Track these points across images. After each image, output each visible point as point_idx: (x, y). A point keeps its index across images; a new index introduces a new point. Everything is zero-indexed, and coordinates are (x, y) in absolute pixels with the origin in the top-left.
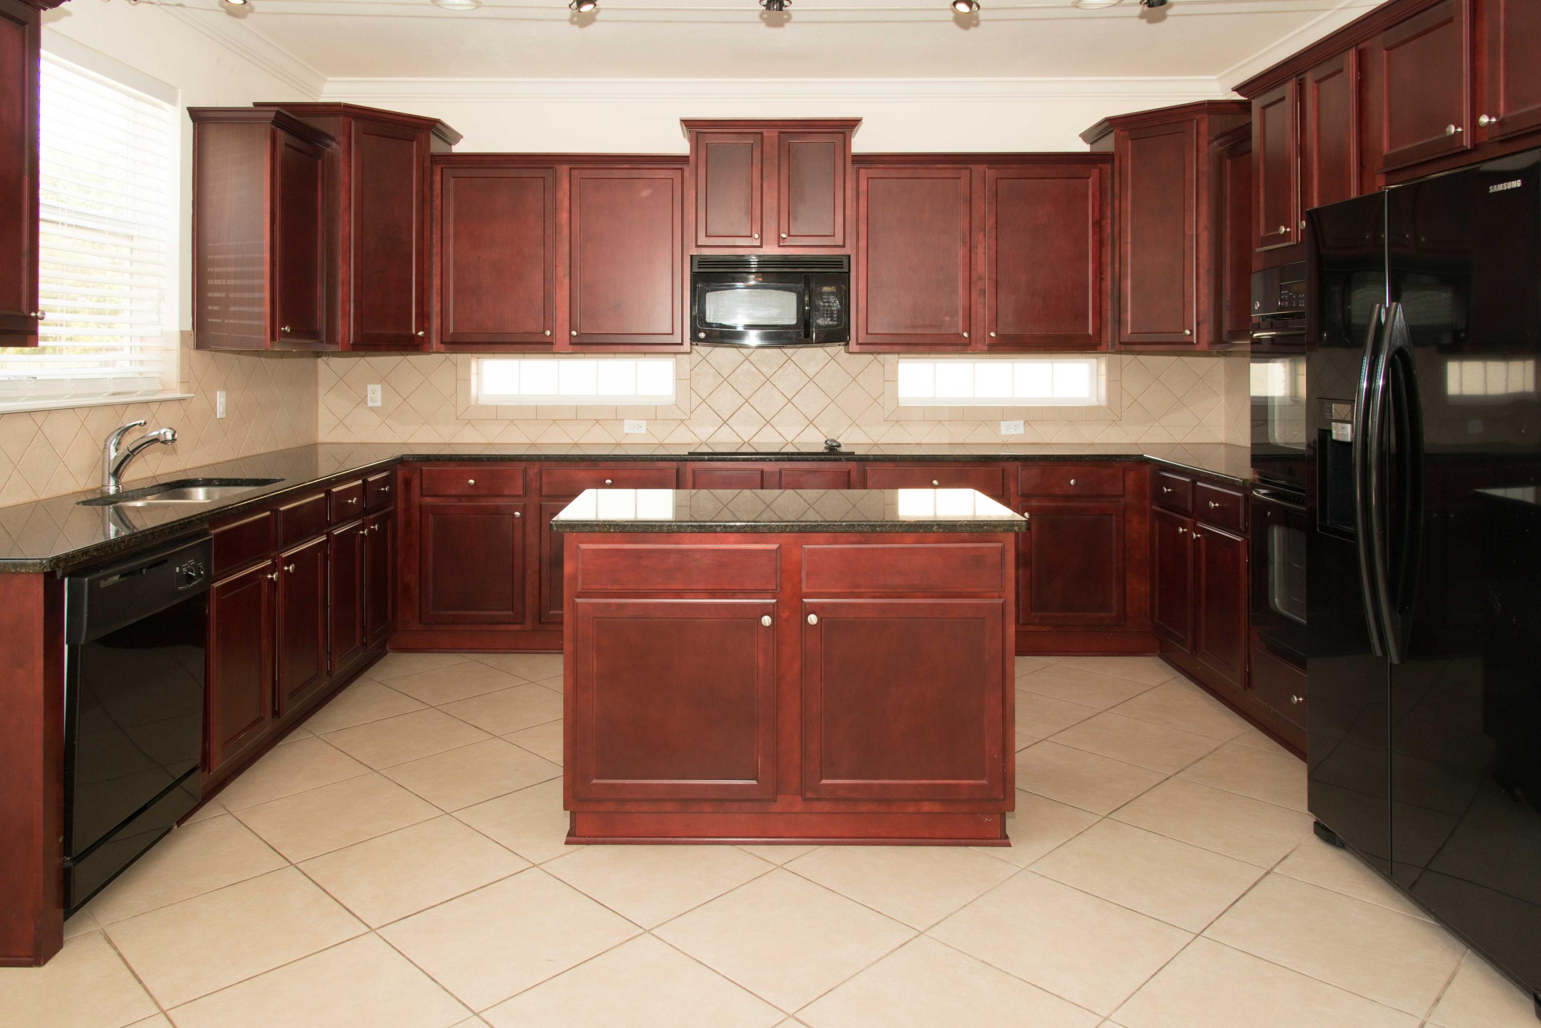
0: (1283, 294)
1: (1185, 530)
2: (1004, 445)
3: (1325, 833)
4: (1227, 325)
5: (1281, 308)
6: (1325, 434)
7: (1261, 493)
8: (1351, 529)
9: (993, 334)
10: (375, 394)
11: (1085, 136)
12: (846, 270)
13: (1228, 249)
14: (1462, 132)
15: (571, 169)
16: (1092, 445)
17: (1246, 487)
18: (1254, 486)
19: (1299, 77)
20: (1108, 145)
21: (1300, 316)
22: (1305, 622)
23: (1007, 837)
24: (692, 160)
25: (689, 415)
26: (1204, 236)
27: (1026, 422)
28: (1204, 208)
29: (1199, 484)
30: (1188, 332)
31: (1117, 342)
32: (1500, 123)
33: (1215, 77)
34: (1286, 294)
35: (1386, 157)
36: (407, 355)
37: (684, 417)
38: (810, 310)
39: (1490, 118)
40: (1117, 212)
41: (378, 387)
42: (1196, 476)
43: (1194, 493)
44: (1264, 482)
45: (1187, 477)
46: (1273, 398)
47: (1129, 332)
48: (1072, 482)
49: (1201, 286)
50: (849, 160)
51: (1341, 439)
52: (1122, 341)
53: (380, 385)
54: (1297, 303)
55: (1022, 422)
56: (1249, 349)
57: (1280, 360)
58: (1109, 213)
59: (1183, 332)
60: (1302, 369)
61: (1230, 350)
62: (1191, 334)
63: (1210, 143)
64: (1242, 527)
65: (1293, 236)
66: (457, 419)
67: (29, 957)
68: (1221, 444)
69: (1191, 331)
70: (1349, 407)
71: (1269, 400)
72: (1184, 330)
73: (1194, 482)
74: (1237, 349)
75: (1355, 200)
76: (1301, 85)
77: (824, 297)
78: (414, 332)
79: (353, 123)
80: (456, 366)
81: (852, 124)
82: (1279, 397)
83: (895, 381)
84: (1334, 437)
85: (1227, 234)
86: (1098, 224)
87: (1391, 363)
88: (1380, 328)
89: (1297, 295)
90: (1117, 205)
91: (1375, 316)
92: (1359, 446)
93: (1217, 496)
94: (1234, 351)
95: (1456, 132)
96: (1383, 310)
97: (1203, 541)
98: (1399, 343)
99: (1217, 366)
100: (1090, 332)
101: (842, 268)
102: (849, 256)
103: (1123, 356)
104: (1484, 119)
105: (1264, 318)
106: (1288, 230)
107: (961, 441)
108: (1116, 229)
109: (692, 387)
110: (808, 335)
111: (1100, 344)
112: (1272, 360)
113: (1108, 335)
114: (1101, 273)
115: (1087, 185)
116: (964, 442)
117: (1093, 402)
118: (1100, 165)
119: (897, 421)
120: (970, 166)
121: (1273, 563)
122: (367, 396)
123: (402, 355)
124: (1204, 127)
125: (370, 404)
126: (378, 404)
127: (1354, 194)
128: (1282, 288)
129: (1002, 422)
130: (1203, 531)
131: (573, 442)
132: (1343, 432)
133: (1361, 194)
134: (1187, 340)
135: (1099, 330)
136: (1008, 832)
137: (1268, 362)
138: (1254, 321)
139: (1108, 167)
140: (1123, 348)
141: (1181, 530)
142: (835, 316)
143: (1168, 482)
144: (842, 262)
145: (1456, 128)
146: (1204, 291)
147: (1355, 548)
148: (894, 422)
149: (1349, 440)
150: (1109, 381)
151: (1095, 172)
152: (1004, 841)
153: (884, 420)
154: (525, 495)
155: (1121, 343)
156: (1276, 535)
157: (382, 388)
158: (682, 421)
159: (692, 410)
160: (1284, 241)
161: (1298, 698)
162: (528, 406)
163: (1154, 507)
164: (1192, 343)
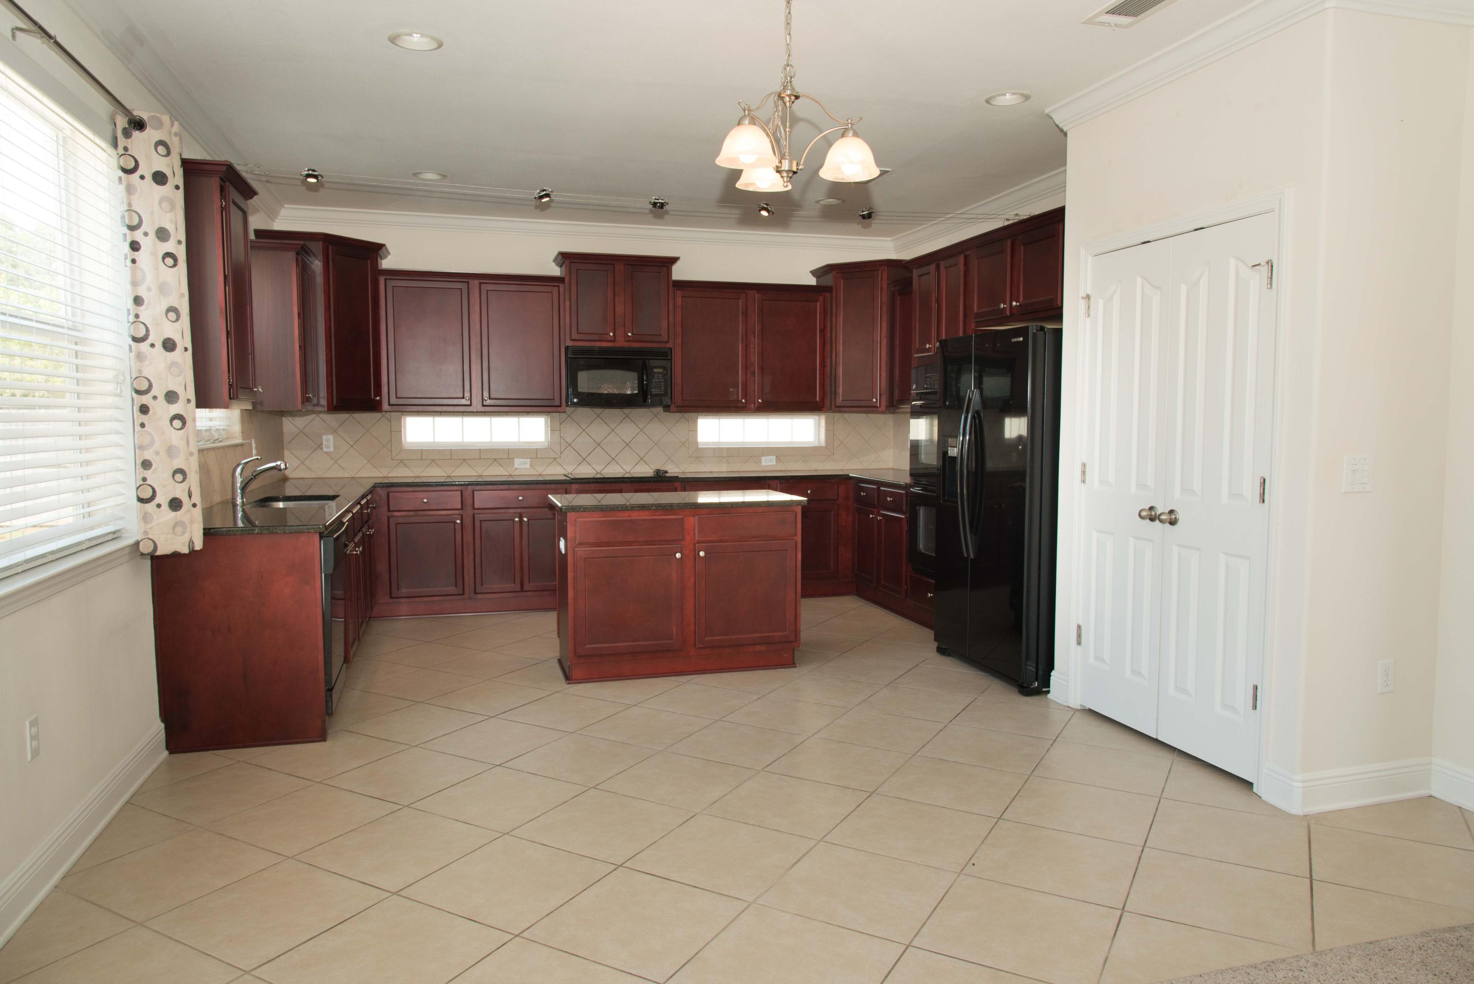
0: (928, 381)
1: (873, 516)
2: (763, 471)
3: (941, 651)
4: (896, 396)
5: (926, 389)
6: (945, 453)
7: (916, 490)
8: (955, 499)
9: (760, 401)
10: (329, 441)
11: (814, 273)
12: (670, 358)
13: (897, 350)
14: (1006, 307)
15: (480, 283)
16: (816, 470)
17: (906, 487)
18: (911, 486)
19: (937, 262)
20: (828, 280)
21: (935, 393)
22: (934, 555)
23: (795, 664)
24: (567, 280)
25: (559, 455)
26: (884, 342)
27: (777, 457)
28: (884, 324)
29: (882, 488)
30: (875, 400)
31: (833, 406)
32: (1020, 305)
33: (890, 239)
34: (929, 381)
35: (976, 313)
36: (353, 413)
37: (556, 456)
38: (647, 384)
39: (1016, 303)
40: (834, 324)
41: (331, 437)
42: (879, 484)
43: (878, 495)
44: (916, 484)
45: (875, 485)
46: (921, 440)
47: (841, 399)
48: (809, 492)
49: (882, 371)
50: (671, 284)
51: (952, 455)
52: (837, 405)
53: (332, 436)
54: (934, 386)
55: (775, 457)
56: (909, 410)
57: (925, 417)
58: (829, 325)
59: (872, 400)
60: (936, 422)
61: (897, 411)
62: (877, 401)
63: (888, 285)
64: (904, 509)
65: (933, 350)
66: (392, 459)
67: (318, 737)
68: (890, 469)
69: (877, 400)
70: (956, 439)
71: (920, 442)
72: (873, 399)
73: (879, 488)
74: (902, 410)
75: (961, 337)
76: (938, 268)
77: (656, 375)
78: (373, 397)
79: (330, 247)
80: (390, 421)
81: (674, 260)
82: (924, 440)
83: (696, 431)
84: (949, 455)
85: (897, 341)
86: (823, 331)
87: (973, 417)
88: (970, 400)
89: (934, 382)
90: (834, 320)
91: (968, 394)
92: (959, 459)
93: (891, 494)
94: (900, 412)
95: (1004, 307)
96: (971, 393)
97: (883, 521)
98: (977, 409)
99: (887, 420)
100: (818, 399)
101: (667, 356)
102: (671, 349)
103: (835, 414)
104: (1014, 303)
105: (918, 394)
106: (930, 346)
107: (737, 470)
108: (834, 335)
109: (561, 435)
110: (645, 401)
111: (823, 407)
112: (921, 417)
113: (827, 402)
114: (824, 363)
115: (817, 305)
116: (739, 470)
117: (816, 444)
118: (823, 294)
119: (697, 457)
120: (746, 291)
121: (920, 527)
122: (322, 443)
123: (348, 413)
124: (885, 274)
125: (325, 449)
126: (331, 449)
127: (961, 334)
128: (926, 377)
129: (762, 457)
130: (884, 515)
131: (477, 474)
132: (953, 452)
133: (964, 334)
134: (874, 405)
135: (823, 397)
136: (795, 662)
137: (919, 418)
138: (912, 395)
139: (828, 295)
140: (837, 409)
141: (871, 516)
142: (663, 388)
143: (863, 489)
144: (667, 352)
145: (1004, 305)
146: (884, 375)
147: (957, 507)
148: (695, 458)
149: (955, 455)
150: (827, 430)
151: (821, 298)
152: (794, 665)
153: (689, 457)
154: (462, 509)
155: (836, 407)
156: (922, 512)
157: (333, 437)
158: (555, 459)
159: (562, 451)
160: (928, 352)
161: (930, 594)
162: (445, 450)
163: (855, 505)
164: (877, 407)
